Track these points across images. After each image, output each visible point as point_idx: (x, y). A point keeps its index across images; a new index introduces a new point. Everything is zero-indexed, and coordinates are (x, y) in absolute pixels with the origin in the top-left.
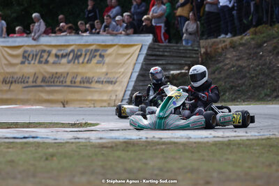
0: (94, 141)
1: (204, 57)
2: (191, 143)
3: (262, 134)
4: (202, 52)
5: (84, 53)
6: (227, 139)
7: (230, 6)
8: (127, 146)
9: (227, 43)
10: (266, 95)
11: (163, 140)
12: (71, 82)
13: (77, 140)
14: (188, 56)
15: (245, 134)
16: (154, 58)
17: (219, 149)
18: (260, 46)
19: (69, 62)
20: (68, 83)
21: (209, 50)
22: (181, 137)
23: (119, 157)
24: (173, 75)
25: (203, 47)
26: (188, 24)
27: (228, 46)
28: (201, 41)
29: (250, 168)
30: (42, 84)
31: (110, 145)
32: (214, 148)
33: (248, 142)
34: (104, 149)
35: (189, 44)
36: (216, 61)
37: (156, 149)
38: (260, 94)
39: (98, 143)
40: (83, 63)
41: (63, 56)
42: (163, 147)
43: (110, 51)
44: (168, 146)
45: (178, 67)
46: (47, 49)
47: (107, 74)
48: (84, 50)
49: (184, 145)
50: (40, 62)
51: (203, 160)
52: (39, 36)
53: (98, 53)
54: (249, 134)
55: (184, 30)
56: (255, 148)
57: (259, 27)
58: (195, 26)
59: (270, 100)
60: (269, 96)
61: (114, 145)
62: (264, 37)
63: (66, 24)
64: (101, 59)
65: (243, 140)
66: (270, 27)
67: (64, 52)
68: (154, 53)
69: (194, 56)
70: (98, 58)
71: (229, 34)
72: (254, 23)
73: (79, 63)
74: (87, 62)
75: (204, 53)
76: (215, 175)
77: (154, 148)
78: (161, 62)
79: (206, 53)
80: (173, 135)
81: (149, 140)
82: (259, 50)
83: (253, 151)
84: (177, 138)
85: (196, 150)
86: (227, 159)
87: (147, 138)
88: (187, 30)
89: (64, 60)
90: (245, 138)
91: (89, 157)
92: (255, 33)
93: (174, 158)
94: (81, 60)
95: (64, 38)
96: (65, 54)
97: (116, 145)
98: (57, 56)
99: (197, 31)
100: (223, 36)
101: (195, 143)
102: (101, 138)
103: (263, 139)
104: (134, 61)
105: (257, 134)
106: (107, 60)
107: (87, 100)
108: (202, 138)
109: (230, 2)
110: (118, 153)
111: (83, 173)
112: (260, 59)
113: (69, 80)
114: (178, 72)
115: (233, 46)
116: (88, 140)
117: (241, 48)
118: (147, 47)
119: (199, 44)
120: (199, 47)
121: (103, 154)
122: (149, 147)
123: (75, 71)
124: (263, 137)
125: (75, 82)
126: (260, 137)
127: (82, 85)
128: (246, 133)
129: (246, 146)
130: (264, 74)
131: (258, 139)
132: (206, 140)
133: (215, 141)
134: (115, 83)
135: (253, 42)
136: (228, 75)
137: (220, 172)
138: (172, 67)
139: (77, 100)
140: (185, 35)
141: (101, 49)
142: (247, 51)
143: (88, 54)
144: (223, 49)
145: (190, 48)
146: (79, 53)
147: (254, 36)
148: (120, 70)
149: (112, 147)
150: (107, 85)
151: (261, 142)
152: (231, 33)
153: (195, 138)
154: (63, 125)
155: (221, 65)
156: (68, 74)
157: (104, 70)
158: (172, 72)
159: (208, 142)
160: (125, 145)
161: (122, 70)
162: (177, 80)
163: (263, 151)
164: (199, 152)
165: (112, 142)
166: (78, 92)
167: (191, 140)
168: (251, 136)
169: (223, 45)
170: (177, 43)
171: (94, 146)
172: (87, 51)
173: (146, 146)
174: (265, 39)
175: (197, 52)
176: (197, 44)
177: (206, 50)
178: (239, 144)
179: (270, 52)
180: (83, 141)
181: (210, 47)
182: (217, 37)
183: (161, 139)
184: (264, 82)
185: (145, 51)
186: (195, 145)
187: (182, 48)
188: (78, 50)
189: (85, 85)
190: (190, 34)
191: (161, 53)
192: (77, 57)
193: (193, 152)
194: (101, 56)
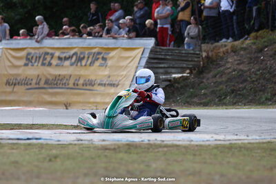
0: (97, 143)
1: (206, 61)
2: (193, 146)
3: (263, 137)
4: (204, 56)
5: (86, 56)
6: (228, 142)
7: (231, 10)
8: (129, 148)
9: (229, 47)
10: (267, 99)
11: (165, 142)
12: (74, 84)
13: (80, 142)
14: (190, 59)
15: (246, 137)
16: (155, 61)
17: (221, 152)
18: (261, 50)
19: (72, 65)
20: (71, 85)
21: (210, 54)
22: (183, 140)
23: (122, 159)
24: (174, 78)
25: (205, 51)
26: (190, 28)
27: (229, 51)
28: (203, 45)
29: (251, 171)
30: (45, 86)
31: (113, 147)
32: (215, 151)
33: (249, 145)
34: (107, 151)
35: (191, 48)
36: (217, 64)
37: (158, 152)
38: (261, 98)
39: (101, 145)
40: (85, 65)
41: (66, 59)
42: (166, 149)
43: (113, 54)
44: (171, 149)
45: (180, 70)
46: (50, 51)
47: (109, 77)
48: (87, 52)
49: (186, 147)
50: (43, 64)
51: (205, 163)
52: (42, 39)
53: (100, 56)
54: (250, 138)
55: (186, 34)
56: (256, 151)
57: (260, 32)
58: (197, 31)
59: (271, 104)
60: (270, 100)
61: (116, 147)
62: (265, 42)
63: (70, 26)
64: (103, 62)
65: (244, 144)
66: (270, 32)
67: (67, 55)
68: (156, 56)
69: (196, 60)
70: (100, 61)
71: (230, 39)
72: (256, 28)
73: (81, 65)
74: (90, 65)
75: (206, 57)
76: (217, 177)
77: (157, 150)
78: (162, 66)
79: (207, 57)
80: (175, 138)
81: (151, 142)
82: (259, 55)
83: (254, 154)
84: (179, 141)
85: (198, 153)
86: (229, 162)
87: (149, 140)
88: (188, 34)
89: (67, 63)
90: (246, 141)
91: (92, 158)
92: (256, 38)
93: (176, 161)
94: (84, 62)
95: (67, 41)
96: (67, 56)
97: (119, 147)
98: (60, 58)
99: (199, 35)
100: (224, 40)
101: (197, 146)
102: (104, 140)
103: (264, 143)
104: (136, 64)
105: (258, 138)
106: (109, 63)
107: (89, 103)
108: (203, 141)
109: (232, 7)
110: (121, 155)
111: (86, 175)
112: (261, 64)
113: (71, 82)
114: (180, 75)
115: (234, 50)
116: (90, 142)
117: (242, 52)
118: (149, 51)
119: (201, 49)
120: (201, 50)
121: (106, 156)
122: (151, 150)
123: (78, 73)
124: (264, 141)
125: (77, 85)
126: (261, 141)
127: (85, 87)
128: (248, 136)
129: (247, 149)
130: (264, 78)
131: (259, 143)
132: (207, 143)
133: (216, 145)
134: (117, 86)
135: (254, 47)
136: (229, 79)
137: (222, 175)
138: (173, 70)
139: (80, 102)
140: (186, 39)
141: (104, 52)
142: (248, 56)
143: (91, 57)
144: (224, 54)
145: (192, 52)
146: (82, 56)
147: (255, 41)
148: (122, 73)
149: (114, 149)
150: (109, 87)
151: (262, 145)
152: (232, 37)
153: (197, 141)
154: (66, 127)
155: (222, 68)
156: (70, 76)
157: (107, 73)
158: (174, 76)
159: (209, 145)
160: (127, 147)
161: (125, 73)
162: (179, 83)
163: (264, 154)
164: (200, 155)
165: (115, 144)
166: (81, 94)
167: (192, 143)
168: (253, 139)
169: (224, 49)
170: (179, 47)
171: (97, 148)
172: (89, 54)
173: (149, 149)
174: (266, 44)
175: (198, 56)
176: (198, 47)
177: (208, 54)
178: (241, 147)
179: (271, 57)
180: (86, 142)
181: (212, 51)
182: (218, 42)
183: (163, 141)
184: (264, 86)
185: (147, 55)
186: (196, 148)
187: (184, 52)
188: (81, 53)
189: (88, 87)
190: (192, 38)
191: (163, 57)
192: (80, 59)
193: (195, 155)
194: (104, 59)
